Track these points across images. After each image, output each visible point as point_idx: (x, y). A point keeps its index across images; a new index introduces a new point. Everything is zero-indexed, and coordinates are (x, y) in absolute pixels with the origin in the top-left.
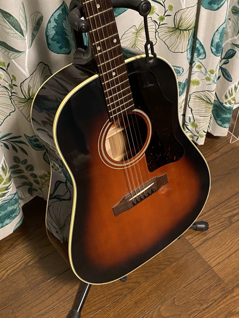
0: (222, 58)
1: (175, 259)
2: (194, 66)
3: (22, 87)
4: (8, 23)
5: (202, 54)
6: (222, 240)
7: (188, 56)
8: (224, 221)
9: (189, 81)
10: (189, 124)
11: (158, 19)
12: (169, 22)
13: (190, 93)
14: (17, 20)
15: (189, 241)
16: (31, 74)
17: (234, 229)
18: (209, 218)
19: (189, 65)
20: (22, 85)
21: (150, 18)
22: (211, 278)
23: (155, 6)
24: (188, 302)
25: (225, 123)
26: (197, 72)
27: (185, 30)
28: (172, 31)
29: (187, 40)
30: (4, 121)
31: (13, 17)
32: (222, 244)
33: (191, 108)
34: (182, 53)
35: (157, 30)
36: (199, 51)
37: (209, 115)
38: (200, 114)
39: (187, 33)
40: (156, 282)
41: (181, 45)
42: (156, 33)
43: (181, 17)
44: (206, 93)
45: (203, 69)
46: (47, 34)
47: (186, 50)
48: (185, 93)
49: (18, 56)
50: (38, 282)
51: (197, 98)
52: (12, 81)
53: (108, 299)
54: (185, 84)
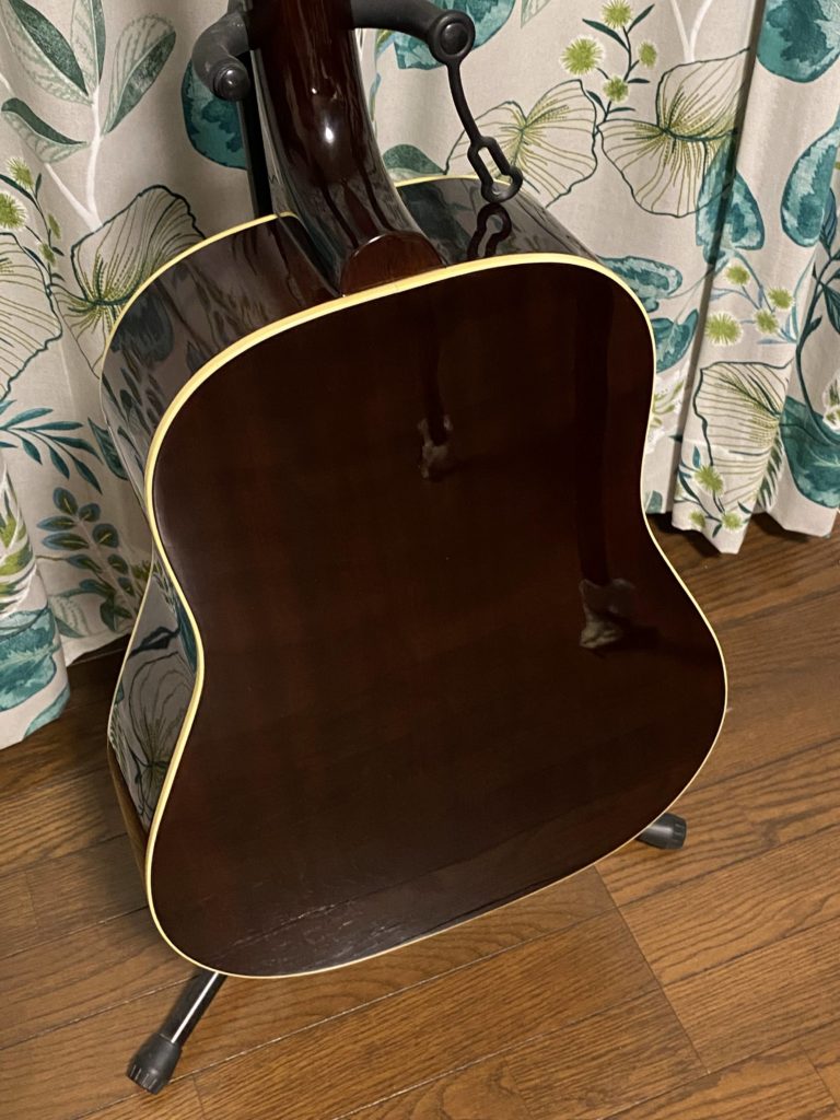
0: (833, 255)
1: (542, 931)
2: (720, 270)
3: (75, 259)
4: (32, 41)
5: (750, 231)
6: (723, 895)
7: (700, 233)
8: (749, 834)
9: (700, 320)
10: (692, 473)
11: (604, 89)
12: (639, 101)
13: (701, 365)
14: (62, 37)
15: (605, 880)
16: (108, 222)
17: (775, 869)
18: (698, 813)
19: (705, 265)
20: (75, 252)
21: (578, 84)
22: (647, 1022)
23: (595, 44)
24: (549, 1085)
25: (825, 490)
26: (732, 291)
27: (692, 138)
28: (650, 138)
29: (697, 173)
30: (25, 366)
31: (50, 24)
32: (718, 910)
33: (704, 420)
34: (677, 217)
35: (601, 128)
36: (740, 217)
37: (763, 450)
38: (734, 442)
39: (699, 150)
40: (455, 998)
41: (673, 191)
42: (594, 136)
43: (679, 91)
44: (757, 373)
45: (750, 283)
46: (189, 96)
47: (692, 209)
48: (686, 362)
49: (61, 154)
50: (68, 916)
51: (727, 385)
52: (49, 234)
53: (280, 1020)
54: (685, 327)
